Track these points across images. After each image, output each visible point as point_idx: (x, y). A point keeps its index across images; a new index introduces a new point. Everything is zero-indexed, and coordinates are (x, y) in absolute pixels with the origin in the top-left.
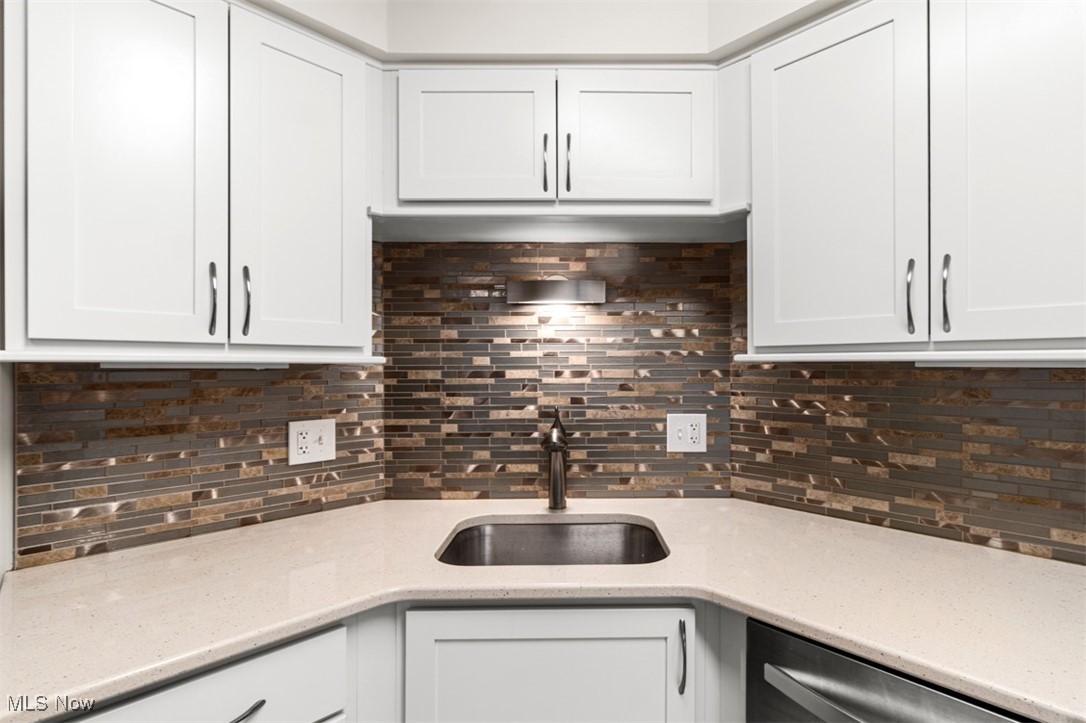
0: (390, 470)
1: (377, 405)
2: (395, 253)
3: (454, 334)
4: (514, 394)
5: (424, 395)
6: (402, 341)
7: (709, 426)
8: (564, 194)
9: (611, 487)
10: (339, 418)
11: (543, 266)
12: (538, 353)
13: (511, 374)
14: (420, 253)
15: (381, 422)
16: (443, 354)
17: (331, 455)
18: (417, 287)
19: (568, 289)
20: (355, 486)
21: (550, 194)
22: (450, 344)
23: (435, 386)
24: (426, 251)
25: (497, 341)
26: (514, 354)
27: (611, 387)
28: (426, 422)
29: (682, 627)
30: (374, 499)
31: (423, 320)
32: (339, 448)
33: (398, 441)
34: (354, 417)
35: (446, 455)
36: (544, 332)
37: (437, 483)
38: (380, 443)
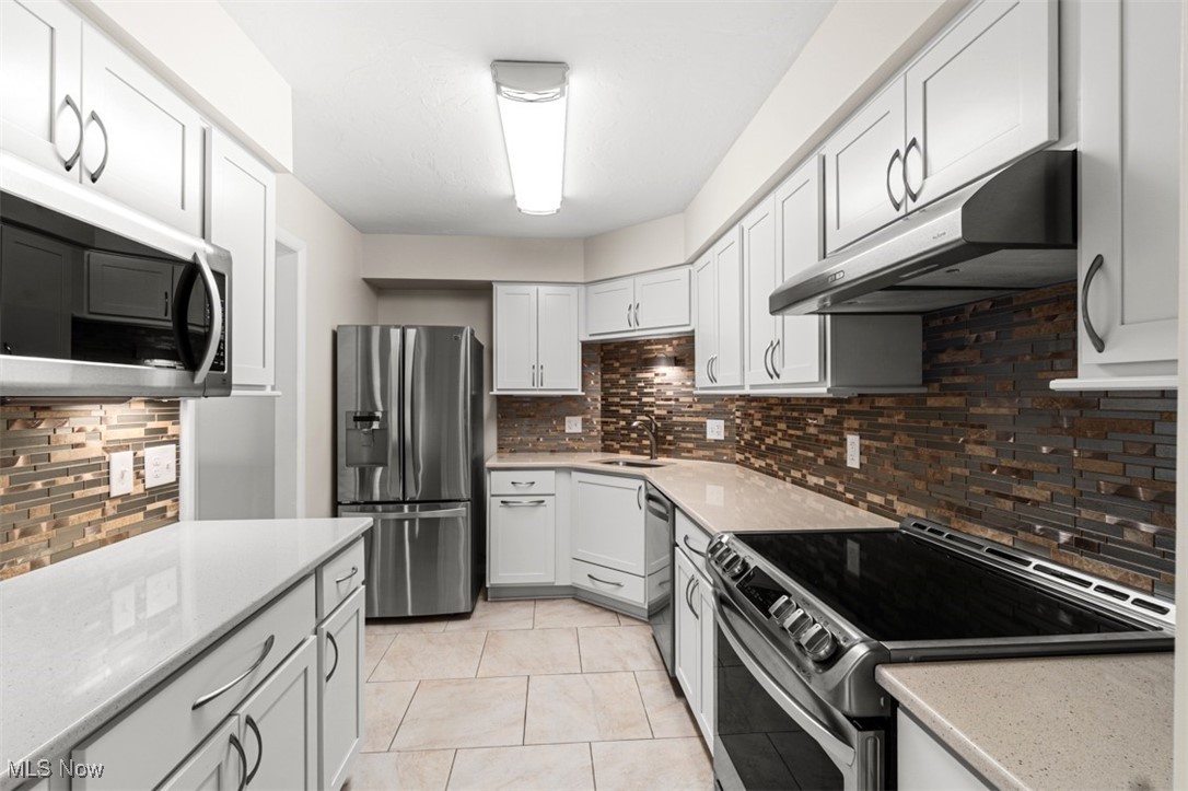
0: (603, 440)
1: (598, 412)
2: (605, 348)
3: (623, 382)
4: (646, 409)
5: (614, 408)
6: (608, 385)
7: (725, 427)
8: (637, 328)
9: (683, 454)
10: (584, 416)
11: (657, 349)
12: (654, 390)
13: (645, 400)
14: (612, 347)
15: (600, 419)
16: (621, 391)
17: (580, 431)
18: (611, 362)
19: (663, 361)
20: (589, 444)
21: (632, 328)
22: (623, 387)
23: (617, 404)
24: (616, 347)
25: (639, 384)
26: (646, 390)
27: (684, 406)
28: (614, 420)
29: (640, 488)
30: (596, 451)
31: (614, 376)
32: (583, 428)
33: (606, 428)
34: (589, 417)
35: (622, 435)
36: (657, 380)
37: (617, 446)
38: (599, 428)
